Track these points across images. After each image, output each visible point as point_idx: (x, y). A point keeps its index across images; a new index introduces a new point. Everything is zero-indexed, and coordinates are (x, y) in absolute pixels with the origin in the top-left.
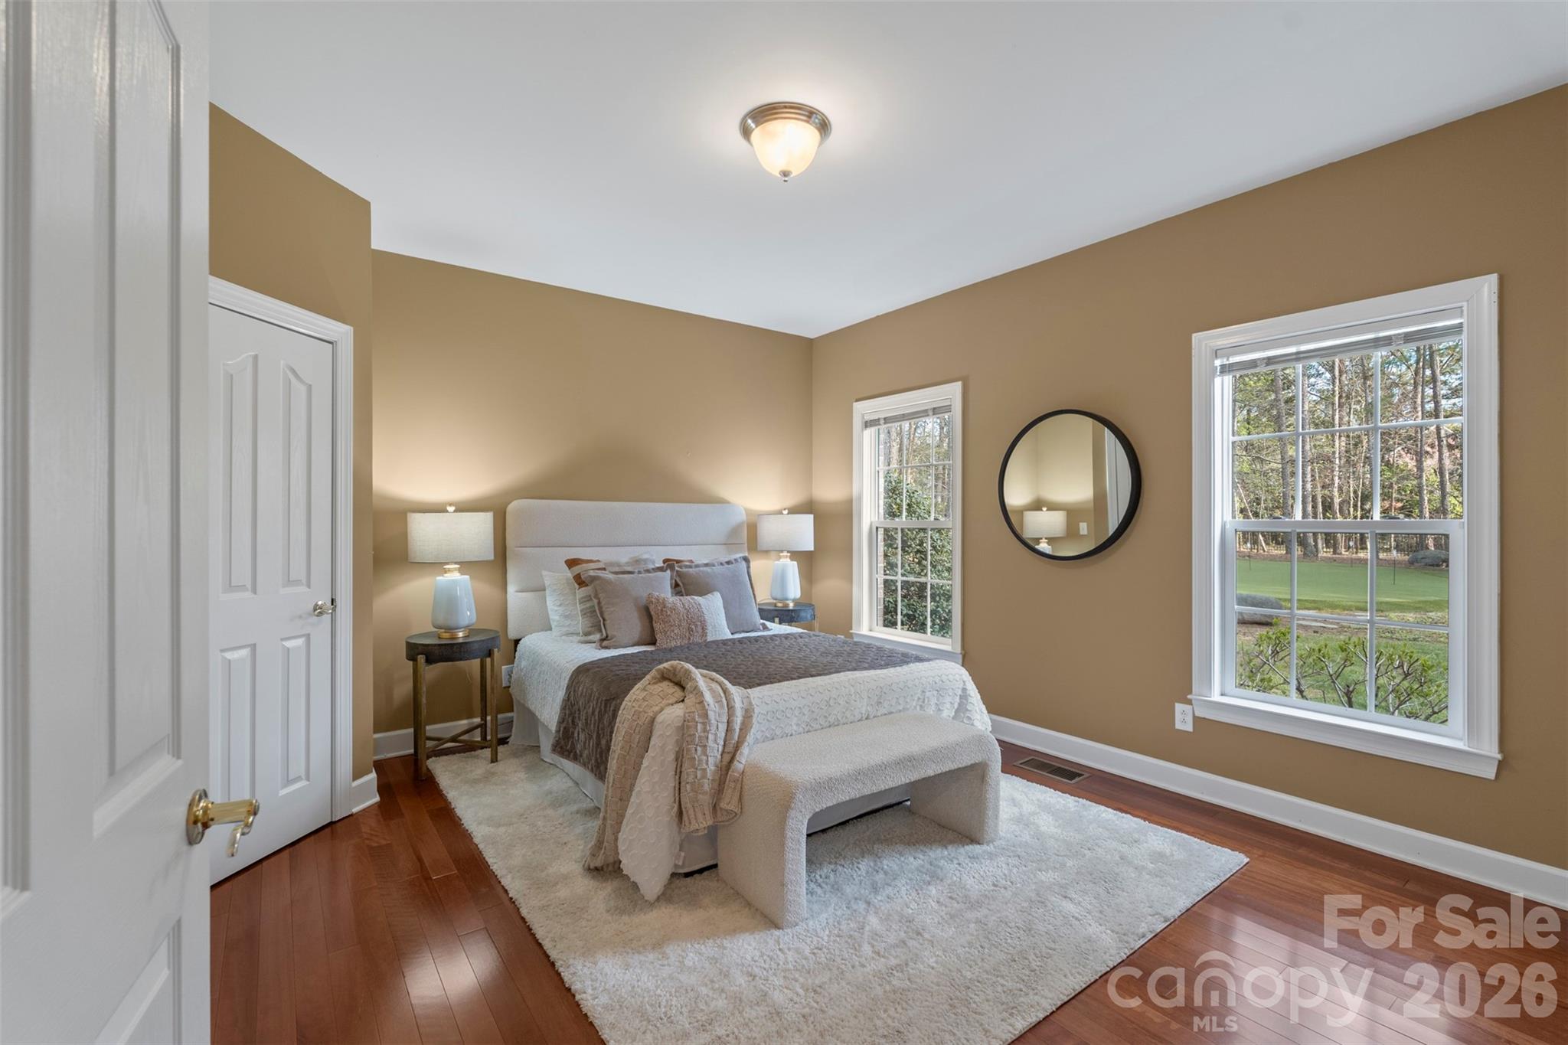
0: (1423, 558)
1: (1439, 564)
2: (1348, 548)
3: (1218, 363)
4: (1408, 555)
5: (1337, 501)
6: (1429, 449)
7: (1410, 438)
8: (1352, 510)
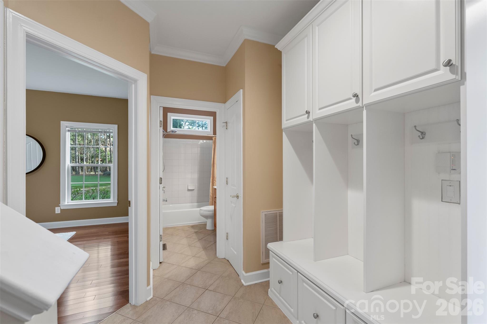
0: (106, 173)
1: (109, 175)
2: (88, 172)
3: (67, 129)
4: (103, 173)
5: (85, 158)
6: (108, 145)
7: (103, 142)
8: (89, 161)
